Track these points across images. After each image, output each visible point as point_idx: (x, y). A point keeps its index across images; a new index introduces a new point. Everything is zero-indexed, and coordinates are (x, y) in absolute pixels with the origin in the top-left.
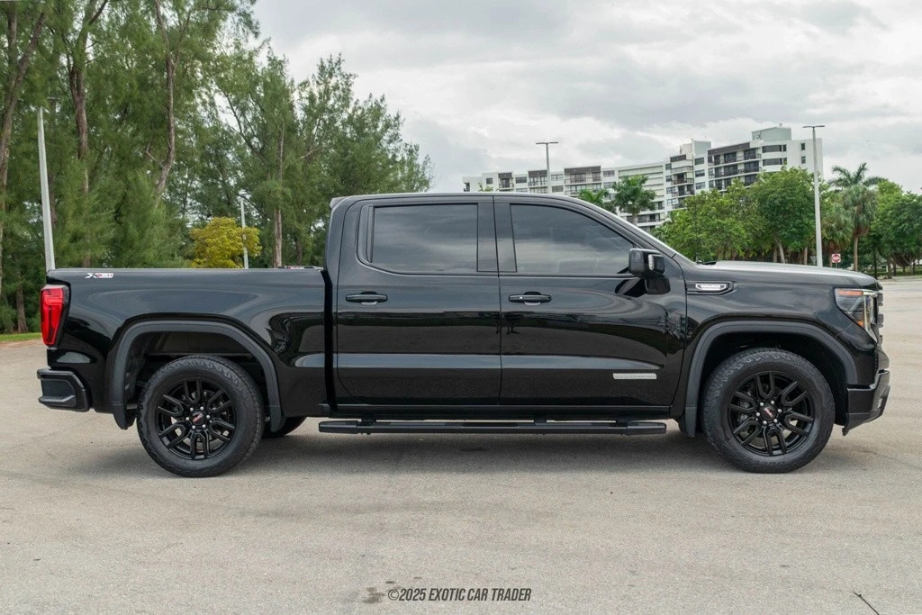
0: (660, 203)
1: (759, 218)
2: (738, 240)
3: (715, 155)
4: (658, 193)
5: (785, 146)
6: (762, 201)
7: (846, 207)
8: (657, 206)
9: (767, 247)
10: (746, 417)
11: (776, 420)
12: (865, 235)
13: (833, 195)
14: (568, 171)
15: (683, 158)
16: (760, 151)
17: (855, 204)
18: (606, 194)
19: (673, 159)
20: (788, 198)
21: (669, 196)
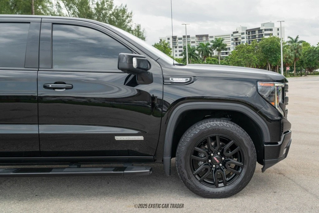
0: (229, 48)
1: (262, 53)
2: (254, 61)
3: (248, 32)
4: (228, 45)
5: (272, 29)
6: (263, 47)
7: (292, 51)
8: (228, 49)
9: (264, 64)
10: (203, 163)
11: (221, 165)
12: (298, 60)
13: (287, 46)
14: (197, 36)
15: (237, 32)
16: (264, 31)
17: (295, 50)
18: (209, 44)
19: (234, 33)
20: (272, 47)
21: (233, 46)
